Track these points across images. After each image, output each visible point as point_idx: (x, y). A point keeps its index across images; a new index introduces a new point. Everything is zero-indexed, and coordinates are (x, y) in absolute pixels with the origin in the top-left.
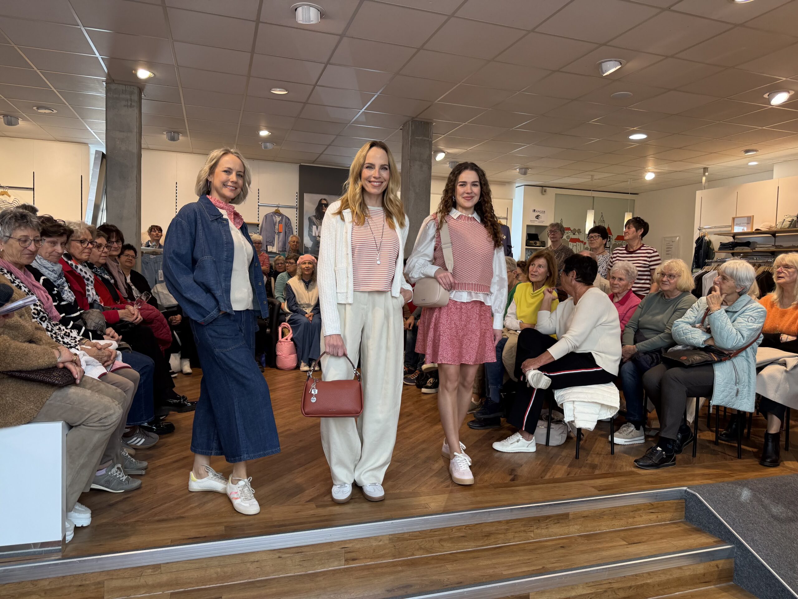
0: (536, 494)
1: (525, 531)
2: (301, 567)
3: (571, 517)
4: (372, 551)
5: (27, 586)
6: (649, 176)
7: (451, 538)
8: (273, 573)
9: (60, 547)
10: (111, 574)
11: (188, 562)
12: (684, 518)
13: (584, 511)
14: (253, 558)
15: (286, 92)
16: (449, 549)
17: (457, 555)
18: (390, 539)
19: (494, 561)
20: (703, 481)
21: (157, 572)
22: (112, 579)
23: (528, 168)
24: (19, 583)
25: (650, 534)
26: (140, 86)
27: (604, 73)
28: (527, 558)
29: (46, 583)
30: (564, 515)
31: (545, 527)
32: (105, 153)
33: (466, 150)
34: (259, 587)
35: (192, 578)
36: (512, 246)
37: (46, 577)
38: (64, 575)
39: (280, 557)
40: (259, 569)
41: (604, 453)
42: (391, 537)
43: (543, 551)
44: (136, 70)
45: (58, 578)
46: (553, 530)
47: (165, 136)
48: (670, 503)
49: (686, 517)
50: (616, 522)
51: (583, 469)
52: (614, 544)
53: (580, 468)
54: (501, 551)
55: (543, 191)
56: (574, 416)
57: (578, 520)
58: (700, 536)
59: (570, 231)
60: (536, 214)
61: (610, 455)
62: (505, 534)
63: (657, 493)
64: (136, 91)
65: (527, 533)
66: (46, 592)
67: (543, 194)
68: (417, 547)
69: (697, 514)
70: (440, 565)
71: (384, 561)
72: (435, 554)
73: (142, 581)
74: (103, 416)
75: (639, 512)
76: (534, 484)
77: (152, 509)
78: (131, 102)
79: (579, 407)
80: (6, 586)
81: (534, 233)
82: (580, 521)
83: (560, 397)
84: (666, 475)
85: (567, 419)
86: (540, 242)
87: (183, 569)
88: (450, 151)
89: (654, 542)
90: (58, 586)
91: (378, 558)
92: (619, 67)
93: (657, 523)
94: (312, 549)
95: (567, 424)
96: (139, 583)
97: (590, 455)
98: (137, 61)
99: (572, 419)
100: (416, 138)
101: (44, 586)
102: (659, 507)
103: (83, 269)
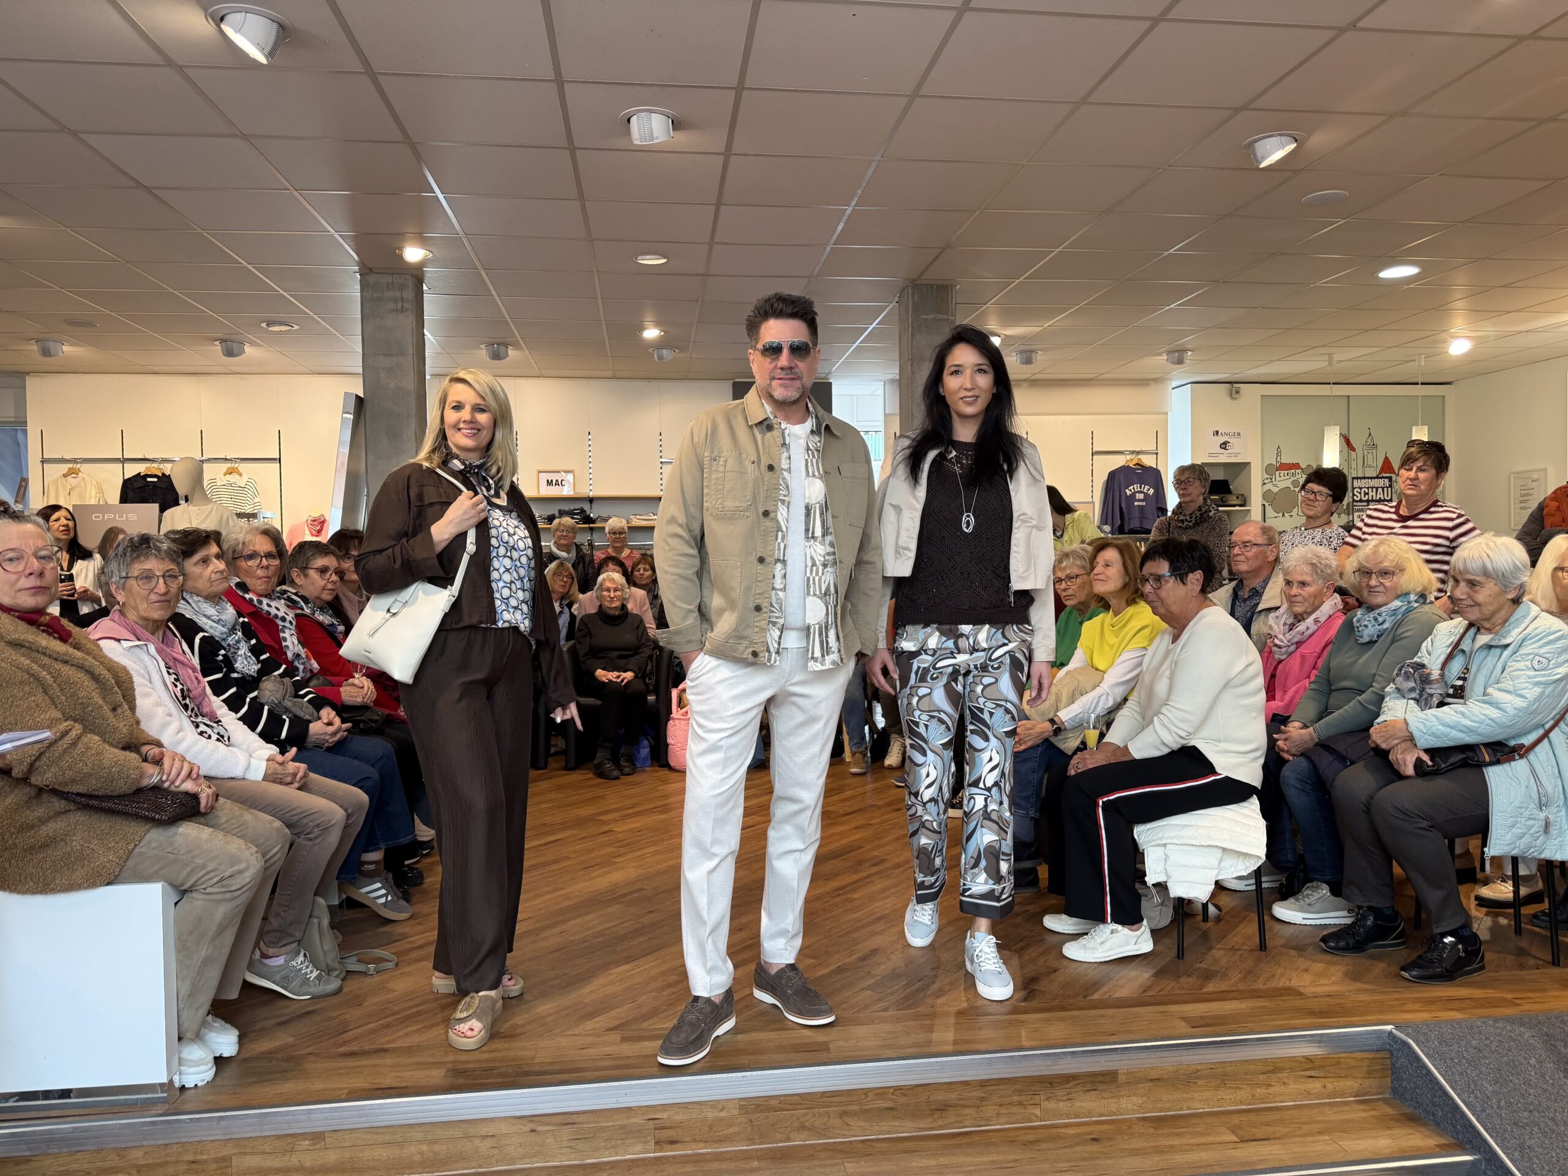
0: (1057, 1030)
1: (1020, 1104)
2: (575, 1151)
3: (1122, 1078)
4: (706, 1128)
5: (109, 1158)
6: (1458, 347)
7: (866, 1111)
8: (521, 1159)
9: (164, 1095)
10: (243, 1145)
11: (371, 1130)
12: (1390, 1091)
13: (1152, 1068)
14: (484, 1130)
15: (664, 261)
16: (859, 1132)
17: (876, 1145)
18: (741, 1107)
19: (942, 1160)
20: (1440, 1014)
21: (318, 1146)
22: (245, 1153)
23: (1185, 351)
24: (98, 1151)
25: (1298, 1123)
26: (416, 275)
27: (1260, 163)
28: (1012, 1157)
29: (139, 1154)
30: (1107, 1074)
31: (1067, 1097)
32: (361, 395)
33: (1041, 328)
35: (379, 1160)
37: (138, 1144)
38: (166, 1142)
39: (533, 1131)
40: (495, 1151)
41: (1246, 948)
42: (743, 1103)
43: (1051, 1145)
44: (401, 249)
45: (158, 1146)
46: (1083, 1104)
47: (483, 353)
48: (1355, 1058)
49: (1394, 1090)
50: (1225, 1094)
51: (1183, 980)
52: (1210, 1139)
53: (1179, 977)
54: (965, 1140)
55: (1234, 392)
56: (1166, 873)
57: (1140, 1086)
58: (1411, 1132)
60: (1222, 439)
61: (1259, 953)
62: (978, 1107)
64: (410, 282)
65: (1025, 1108)
66: (139, 1169)
67: (1233, 398)
68: (797, 1124)
69: (1412, 1085)
70: (835, 1161)
71: (731, 1149)
72: (830, 1141)
73: (294, 1160)
74: (228, 874)
75: (1280, 1076)
76: (1063, 1008)
77: (343, 1032)
78: (400, 304)
79: (1177, 856)
80: (78, 1155)
81: (1221, 478)
82: (1144, 1088)
83: (1143, 833)
84: (1363, 997)
85: (1151, 879)
86: (1235, 498)
87: (364, 1143)
88: (1010, 332)
89: (1299, 1139)
90: (157, 1161)
91: (720, 1141)
92: (1293, 146)
93: (1324, 1099)
94: (591, 1119)
95: (1153, 890)
96: (290, 1164)
97: (1213, 951)
98: (403, 234)
99: (1161, 879)
100: (924, 317)
101: (137, 1159)
102: (1327, 1066)
103: (271, 604)
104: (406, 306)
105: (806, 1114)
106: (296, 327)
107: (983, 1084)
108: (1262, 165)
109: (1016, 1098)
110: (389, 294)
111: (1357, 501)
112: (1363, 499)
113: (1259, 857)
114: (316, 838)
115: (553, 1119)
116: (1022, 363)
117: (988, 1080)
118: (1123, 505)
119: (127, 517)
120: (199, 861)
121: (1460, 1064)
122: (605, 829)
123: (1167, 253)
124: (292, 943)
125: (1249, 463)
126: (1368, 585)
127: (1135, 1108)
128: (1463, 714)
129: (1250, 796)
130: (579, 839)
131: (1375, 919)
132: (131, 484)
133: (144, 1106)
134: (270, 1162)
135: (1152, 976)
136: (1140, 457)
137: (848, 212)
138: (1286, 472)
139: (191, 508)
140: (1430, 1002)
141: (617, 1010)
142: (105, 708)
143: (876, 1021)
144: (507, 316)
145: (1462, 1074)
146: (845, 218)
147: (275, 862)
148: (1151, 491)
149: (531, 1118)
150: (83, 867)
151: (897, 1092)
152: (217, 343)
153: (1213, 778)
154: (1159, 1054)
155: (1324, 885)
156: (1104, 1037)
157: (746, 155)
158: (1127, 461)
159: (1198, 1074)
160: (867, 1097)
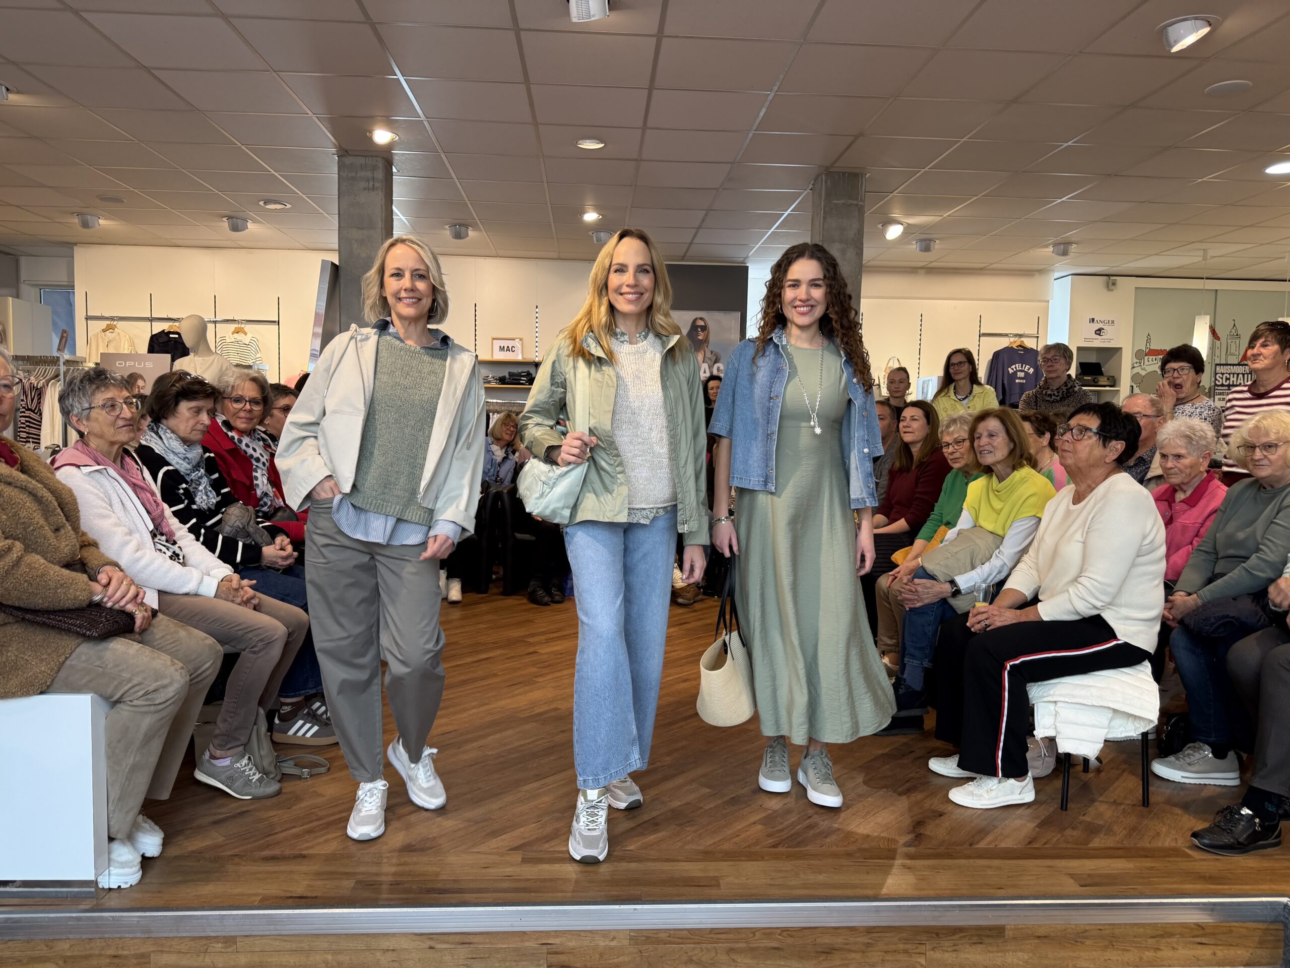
0: (945, 880)
1: (906, 952)
3: (1009, 933)
5: (39, 948)
7: (752, 950)
9: (93, 891)
10: (162, 944)
11: (282, 937)
12: (1282, 963)
13: (1040, 926)
15: (603, 145)
18: (631, 938)
21: (230, 950)
22: (162, 951)
23: (1070, 243)
26: (385, 157)
27: (1172, 47)
29: (65, 946)
30: (994, 929)
31: (951, 949)
33: (941, 218)
37: (64, 937)
38: (90, 936)
39: (431, 948)
40: (396, 964)
41: (1128, 802)
42: (632, 934)
44: (371, 132)
45: (82, 940)
46: (969, 956)
47: (447, 233)
48: (1247, 928)
49: (1286, 962)
50: (1113, 955)
51: (1069, 832)
53: (1063, 829)
55: (1110, 283)
56: (1055, 728)
57: (1028, 942)
60: (1097, 326)
61: (1141, 808)
62: (863, 953)
63: (1215, 904)
64: (380, 164)
65: (911, 956)
66: (66, 960)
67: (1109, 289)
68: (685, 958)
73: (207, 960)
74: (151, 688)
75: (1169, 940)
76: (950, 856)
77: (269, 835)
78: (371, 183)
80: (10, 944)
81: (1094, 361)
82: (1031, 944)
85: (1040, 732)
86: (1105, 379)
87: (272, 949)
88: (911, 220)
90: (84, 953)
92: (1206, 30)
94: (488, 941)
95: (1041, 743)
96: (203, 964)
97: (1096, 804)
98: (372, 117)
99: (1050, 733)
100: (835, 202)
101: (63, 950)
102: (1219, 934)
103: (250, 444)
104: (377, 185)
105: (694, 949)
106: (289, 206)
107: (870, 930)
108: (1175, 49)
109: (901, 946)
110: (362, 174)
111: (1219, 386)
112: (1224, 383)
114: (260, 651)
115: (451, 938)
116: (921, 250)
117: (874, 927)
118: (1006, 382)
119: (145, 365)
120: (126, 675)
122: (532, 649)
123: (1066, 145)
124: (237, 746)
125: (1120, 349)
126: (1252, 459)
129: (1143, 660)
130: (507, 659)
132: (157, 339)
133: (74, 902)
134: (185, 961)
135: (1037, 826)
136: (1022, 339)
137: (770, 98)
138: (1154, 357)
139: (196, 358)
141: (522, 829)
142: (47, 528)
143: (766, 858)
144: (466, 199)
146: (768, 103)
147: (207, 676)
148: (1031, 371)
149: (430, 936)
150: (17, 677)
151: (785, 934)
153: (1113, 644)
154: (1047, 913)
155: (1207, 747)
156: (992, 891)
157: (677, 37)
158: (1011, 343)
159: (1087, 934)
160: (755, 935)
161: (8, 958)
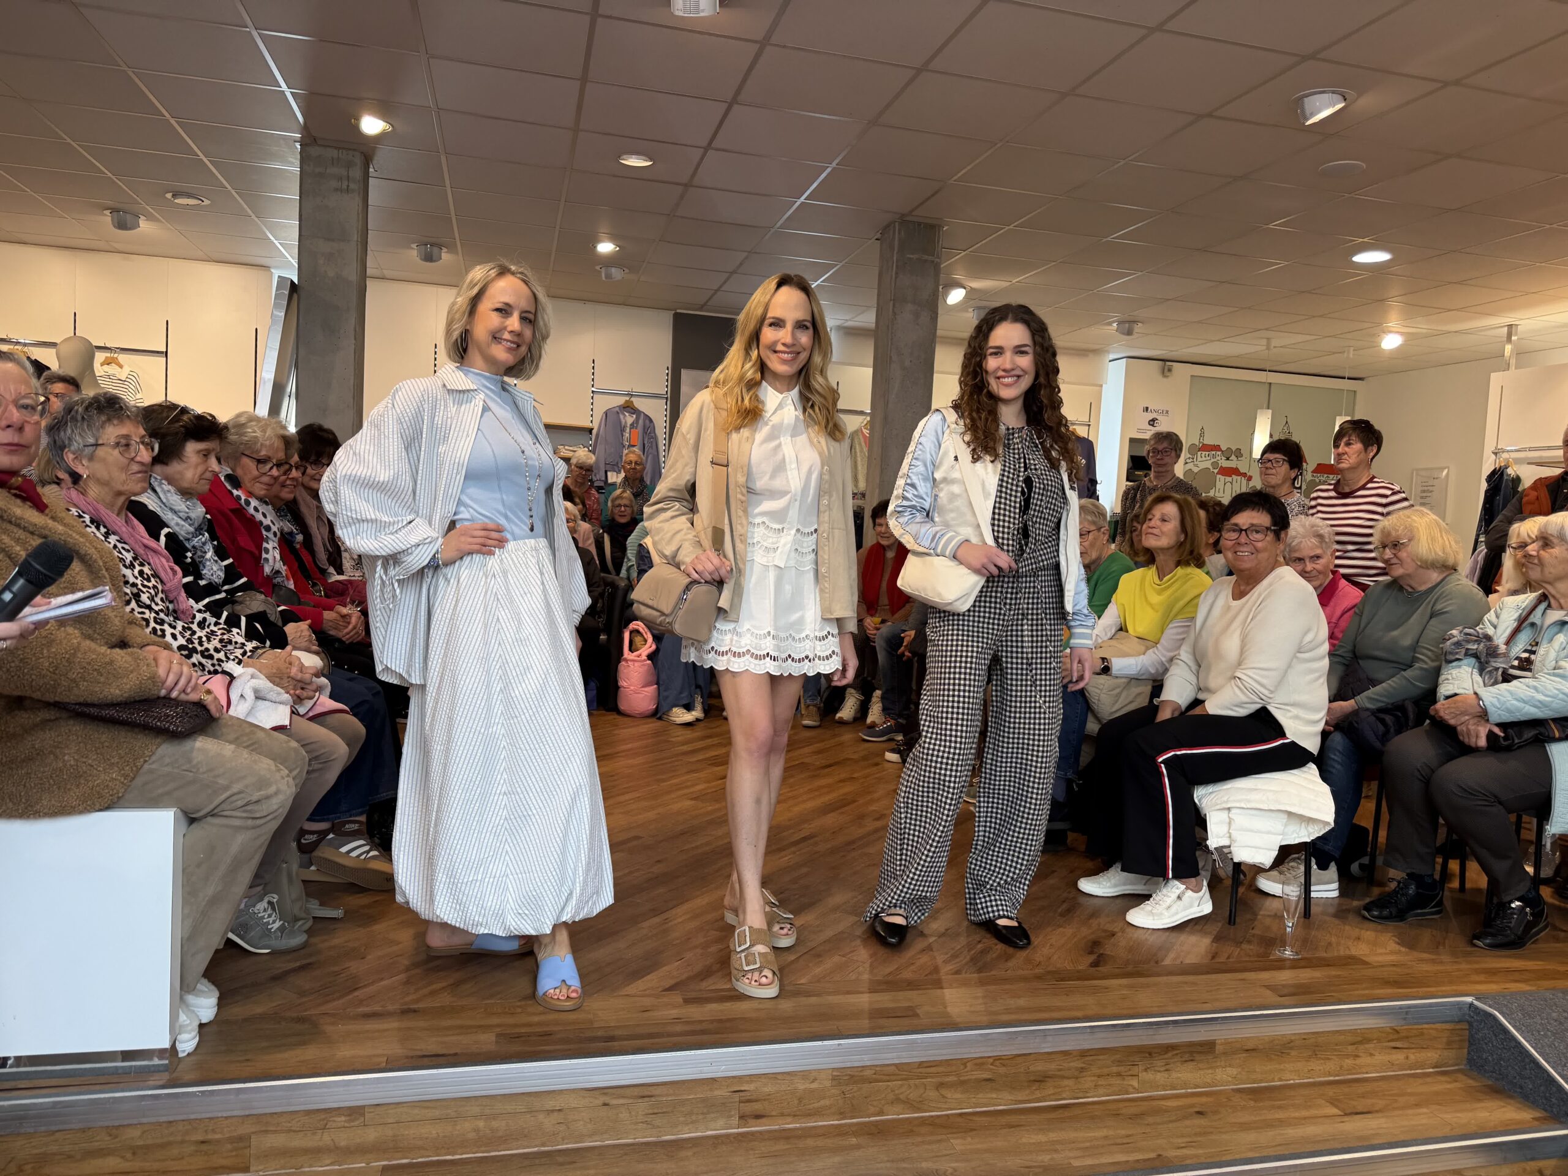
0: (1146, 998)
1: (1119, 1075)
2: (650, 1126)
3: (1219, 1048)
4: (796, 1102)
5: (98, 1138)
6: (1391, 342)
7: (963, 1083)
8: (590, 1136)
9: (167, 1062)
10: (266, 1122)
12: (1465, 1062)
14: (550, 1104)
15: (649, 163)
16: (957, 1104)
17: (975, 1118)
18: (834, 1079)
19: (1053, 1136)
20: (1508, 985)
21: (356, 1123)
22: (266, 1132)
23: (1135, 322)
24: (83, 1131)
25: (1392, 1095)
26: (367, 152)
27: (1307, 120)
28: (1123, 1132)
29: (137, 1133)
30: (1205, 1044)
31: (1163, 1069)
32: (296, 281)
33: (1008, 284)
34: (562, 1164)
35: (428, 1138)
36: (1099, 479)
37: (135, 1121)
38: (171, 1119)
39: (605, 1104)
40: (562, 1128)
42: (835, 1073)
43: (1158, 1120)
44: (358, 118)
45: (160, 1124)
46: (1180, 1075)
47: (414, 253)
48: (1436, 1029)
49: (1470, 1061)
50: (1316, 1065)
51: (1245, 946)
52: (1313, 1112)
53: (1238, 943)
54: (1067, 1113)
55: (1166, 370)
56: (1230, 837)
57: (1236, 1056)
58: (1502, 1104)
59: (1219, 453)
60: (1151, 416)
62: (1077, 1078)
63: (1409, 1007)
64: (358, 160)
65: (1123, 1080)
66: (135, 1150)
67: (1165, 376)
68: (891, 1096)
69: (1495, 1056)
70: (939, 1137)
71: (820, 1123)
72: (927, 1114)
73: (326, 1139)
74: (255, 797)
75: (1367, 1046)
77: (356, 989)
78: (345, 183)
79: (1240, 819)
80: (58, 1135)
82: (1240, 1058)
83: (1207, 797)
84: (1426, 967)
85: (1213, 842)
87: (410, 1119)
88: (976, 284)
89: (1400, 1112)
90: (160, 1141)
91: (809, 1115)
92: (1341, 105)
93: (1406, 1070)
94: (671, 1091)
95: (1214, 853)
96: (321, 1144)
97: (1259, 917)
98: (359, 99)
99: (1225, 842)
100: (908, 256)
101: (133, 1138)
102: (1411, 1037)
103: (259, 508)
104: (352, 186)
105: (902, 1086)
106: (207, 202)
107: (1083, 1054)
108: (1308, 123)
109: (1115, 1069)
110: (333, 170)
113: (1328, 823)
115: (628, 1092)
117: (1089, 1050)
121: (1545, 1036)
127: (1230, 1079)
128: (1535, 688)
129: (1309, 761)
131: (1417, 888)
133: (139, 1077)
134: (298, 1142)
135: (1213, 942)
138: (1206, 452)
140: (1492, 973)
141: (667, 968)
144: (453, 213)
145: (1550, 1046)
149: (604, 1090)
151: (997, 1063)
152: (107, 212)
153: (1281, 742)
156: (1198, 1006)
159: (1292, 1044)
160: (966, 1067)
161: (54, 1154)
